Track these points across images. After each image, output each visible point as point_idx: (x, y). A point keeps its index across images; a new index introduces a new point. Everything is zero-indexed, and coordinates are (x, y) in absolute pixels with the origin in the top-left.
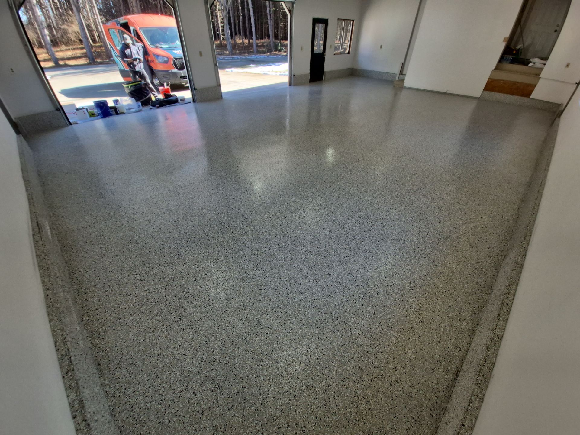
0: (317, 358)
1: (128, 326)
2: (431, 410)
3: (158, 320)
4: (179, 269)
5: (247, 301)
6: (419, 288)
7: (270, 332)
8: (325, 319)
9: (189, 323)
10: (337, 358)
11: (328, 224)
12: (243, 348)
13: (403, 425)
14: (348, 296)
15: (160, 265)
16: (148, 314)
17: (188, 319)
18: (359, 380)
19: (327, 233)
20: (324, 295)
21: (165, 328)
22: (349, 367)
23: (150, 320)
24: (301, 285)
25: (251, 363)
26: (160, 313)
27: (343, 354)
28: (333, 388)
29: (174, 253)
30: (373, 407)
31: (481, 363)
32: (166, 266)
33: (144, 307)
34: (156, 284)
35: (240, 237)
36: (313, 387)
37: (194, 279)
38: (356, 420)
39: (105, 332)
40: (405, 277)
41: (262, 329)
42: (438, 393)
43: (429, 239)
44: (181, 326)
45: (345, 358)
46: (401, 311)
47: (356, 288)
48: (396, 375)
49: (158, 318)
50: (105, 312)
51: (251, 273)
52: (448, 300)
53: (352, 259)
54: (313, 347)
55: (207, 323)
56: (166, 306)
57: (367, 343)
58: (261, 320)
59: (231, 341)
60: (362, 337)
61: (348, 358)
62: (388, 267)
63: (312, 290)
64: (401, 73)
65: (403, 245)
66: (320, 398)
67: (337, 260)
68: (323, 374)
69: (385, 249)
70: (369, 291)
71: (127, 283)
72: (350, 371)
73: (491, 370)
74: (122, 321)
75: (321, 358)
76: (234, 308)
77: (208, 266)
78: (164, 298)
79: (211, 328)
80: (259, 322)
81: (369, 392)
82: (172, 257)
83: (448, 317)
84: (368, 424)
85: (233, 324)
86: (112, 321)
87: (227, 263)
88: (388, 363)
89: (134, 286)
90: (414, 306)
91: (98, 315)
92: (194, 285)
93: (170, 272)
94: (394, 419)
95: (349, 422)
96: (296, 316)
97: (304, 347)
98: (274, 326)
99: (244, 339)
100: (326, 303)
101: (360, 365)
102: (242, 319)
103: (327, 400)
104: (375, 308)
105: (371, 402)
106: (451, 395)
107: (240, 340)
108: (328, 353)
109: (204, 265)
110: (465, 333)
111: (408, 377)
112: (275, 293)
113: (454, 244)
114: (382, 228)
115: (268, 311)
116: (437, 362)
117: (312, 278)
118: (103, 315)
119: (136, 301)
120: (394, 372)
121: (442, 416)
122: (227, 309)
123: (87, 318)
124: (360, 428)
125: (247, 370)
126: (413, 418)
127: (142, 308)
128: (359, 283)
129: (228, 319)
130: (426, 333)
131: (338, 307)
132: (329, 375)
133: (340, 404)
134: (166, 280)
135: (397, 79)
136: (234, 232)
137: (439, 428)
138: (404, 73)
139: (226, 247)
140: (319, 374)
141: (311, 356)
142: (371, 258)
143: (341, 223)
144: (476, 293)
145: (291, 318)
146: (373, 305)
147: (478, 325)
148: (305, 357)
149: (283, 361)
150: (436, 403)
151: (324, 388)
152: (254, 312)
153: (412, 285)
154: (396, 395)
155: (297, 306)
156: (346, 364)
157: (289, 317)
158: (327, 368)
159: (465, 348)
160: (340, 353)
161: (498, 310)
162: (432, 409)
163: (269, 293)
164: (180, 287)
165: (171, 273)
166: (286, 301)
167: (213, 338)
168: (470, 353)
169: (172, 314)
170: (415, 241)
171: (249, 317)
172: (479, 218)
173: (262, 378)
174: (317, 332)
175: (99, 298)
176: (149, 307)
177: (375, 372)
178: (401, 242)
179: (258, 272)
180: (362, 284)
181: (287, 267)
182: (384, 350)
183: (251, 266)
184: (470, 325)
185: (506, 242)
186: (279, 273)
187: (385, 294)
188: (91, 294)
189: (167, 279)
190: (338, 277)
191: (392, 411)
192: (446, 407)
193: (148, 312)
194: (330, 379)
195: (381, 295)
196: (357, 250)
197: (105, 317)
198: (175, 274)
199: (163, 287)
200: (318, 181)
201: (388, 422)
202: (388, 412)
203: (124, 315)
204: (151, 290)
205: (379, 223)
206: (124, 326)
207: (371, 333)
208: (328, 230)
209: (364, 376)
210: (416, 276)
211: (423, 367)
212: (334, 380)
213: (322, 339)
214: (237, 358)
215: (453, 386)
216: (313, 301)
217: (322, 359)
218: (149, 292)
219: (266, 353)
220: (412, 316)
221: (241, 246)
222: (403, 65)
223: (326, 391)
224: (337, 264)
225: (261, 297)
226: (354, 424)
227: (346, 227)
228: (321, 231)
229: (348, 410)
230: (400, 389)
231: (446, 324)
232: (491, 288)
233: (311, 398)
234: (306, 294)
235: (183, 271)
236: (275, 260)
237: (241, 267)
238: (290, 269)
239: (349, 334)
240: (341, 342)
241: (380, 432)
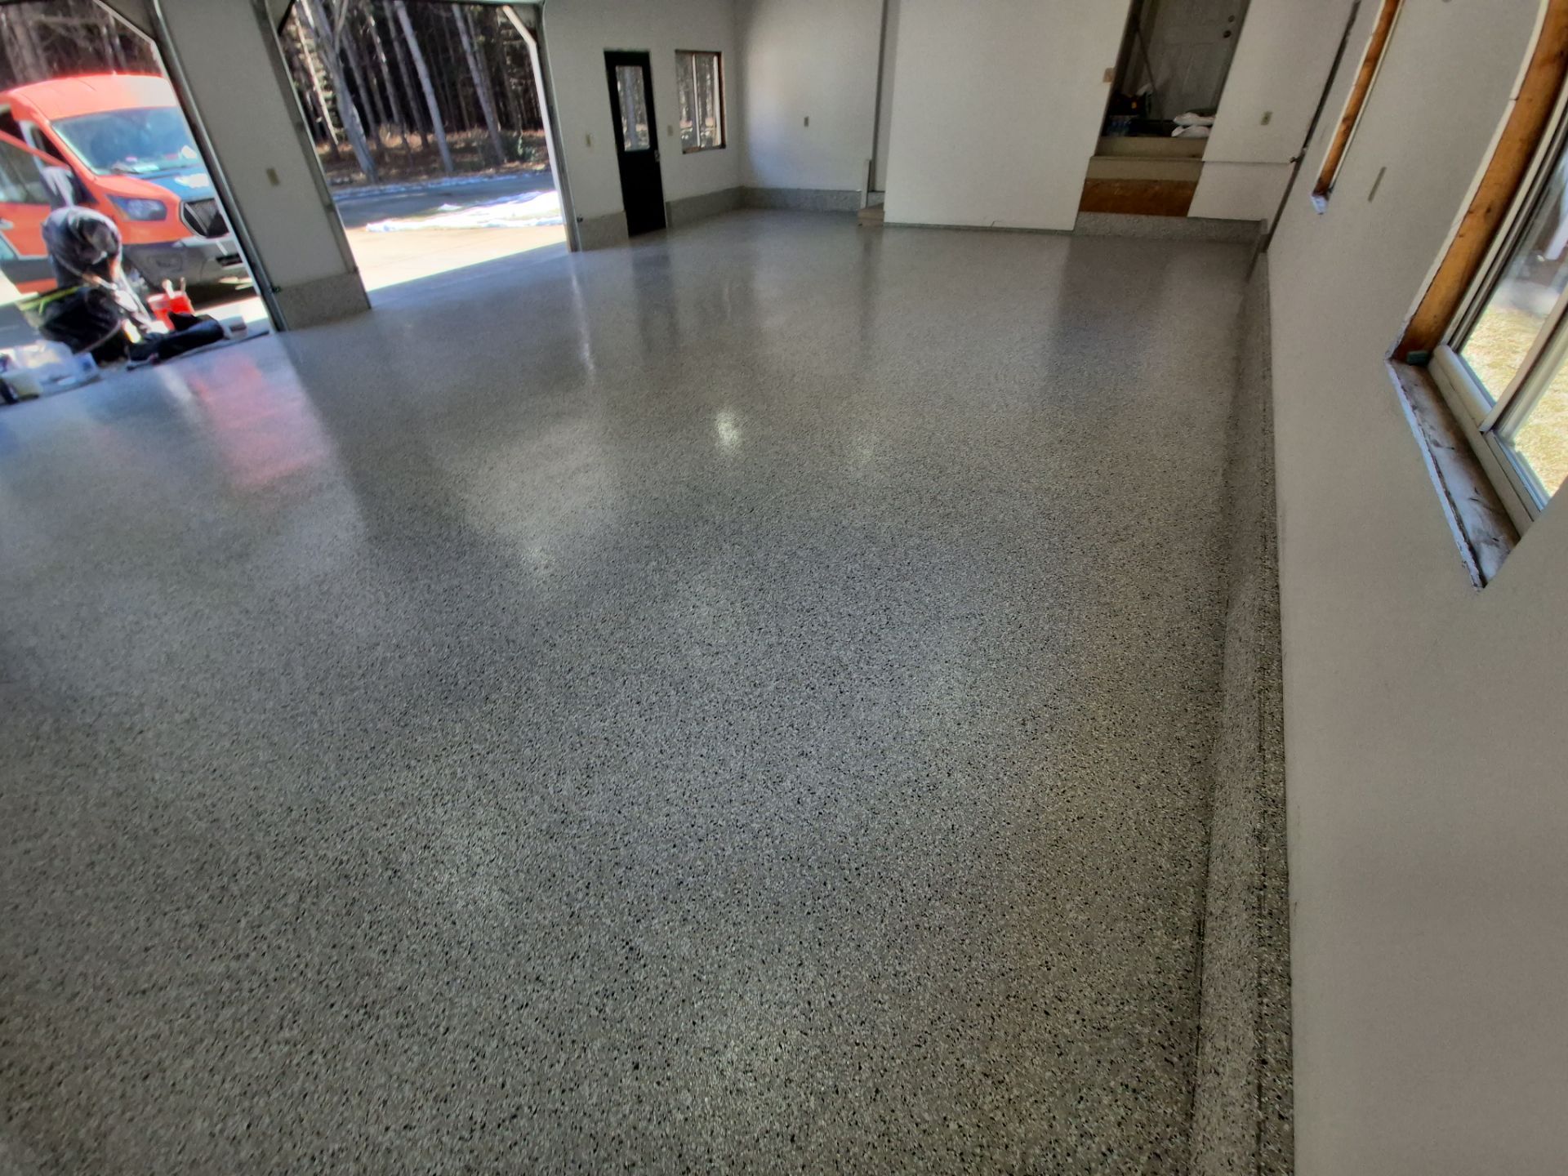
0: (830, 1003)
1: (182, 1092)
2: (1164, 1047)
3: (287, 1042)
4: (330, 855)
5: (580, 896)
6: (1049, 730)
7: (672, 971)
8: (825, 884)
9: (401, 1019)
10: (884, 986)
11: (769, 614)
12: (597, 1045)
13: (1107, 1115)
14: (872, 802)
15: (258, 857)
16: (246, 1033)
17: (394, 1006)
18: (960, 1029)
19: (774, 640)
20: (807, 815)
21: (321, 1060)
22: (924, 999)
23: (258, 1050)
24: (734, 803)
25: (636, 1084)
26: (290, 1015)
27: (898, 968)
28: (894, 1076)
29: (300, 806)
30: (1016, 1092)
31: (1257, 882)
32: (280, 854)
33: (227, 1012)
34: (256, 923)
35: (516, 706)
36: (837, 1092)
37: (390, 873)
38: (981, 1146)
39: (101, 1136)
40: (1007, 710)
41: (645, 966)
42: (1168, 995)
43: (1042, 599)
44: (375, 1037)
45: (907, 977)
46: (1018, 804)
47: (888, 773)
48: (1053, 983)
49: (286, 1034)
50: (86, 1068)
51: (574, 808)
52: (1128, 745)
53: (859, 697)
54: (810, 976)
55: (465, 1001)
56: (310, 986)
57: (953, 918)
58: (637, 941)
59: (556, 1033)
60: (938, 904)
61: (914, 976)
62: (957, 694)
63: (768, 810)
64: (871, 188)
65: (981, 629)
66: (867, 1119)
67: (818, 707)
68: (858, 1044)
69: (938, 650)
70: (924, 774)
71: (147, 950)
72: (930, 1010)
73: (1284, 895)
74: (153, 1082)
75: (839, 998)
76: (540, 927)
77: (428, 821)
78: (296, 961)
79: (481, 1014)
80: (631, 949)
81: (995, 1052)
82: (296, 822)
83: (1138, 787)
84: (1017, 1145)
85: (550, 979)
86: (118, 1094)
87: (491, 796)
88: (1023, 956)
89: (176, 951)
90: (1049, 782)
91: (60, 1083)
92: (392, 891)
93: (300, 870)
94: (1081, 1106)
95: (963, 1160)
96: (740, 896)
97: (785, 982)
98: (680, 946)
99: (597, 1013)
100: (818, 837)
101: (951, 985)
102: (575, 956)
103: (887, 1119)
104: (951, 814)
105: (1007, 1080)
106: (1200, 992)
107: (585, 1023)
108: (856, 977)
109: (414, 819)
110: (1190, 818)
111: (1083, 979)
112: (662, 846)
113: (1103, 600)
114: (916, 596)
115: (651, 907)
116: (1143, 914)
117: (760, 777)
118: (80, 1080)
119: (195, 999)
120: (1044, 975)
121: (1194, 1054)
122: (521, 937)
123: (26, 1105)
124: (998, 1166)
125: (626, 1109)
126: (1127, 1086)
127: (220, 1020)
128: (892, 756)
129: (530, 970)
130: (1096, 845)
131: (851, 839)
132: (875, 1039)
133: (926, 1116)
134: (290, 902)
135: (863, 204)
136: (494, 697)
137: (1199, 1091)
138: (878, 188)
139: (475, 746)
140: (847, 1049)
141: (809, 1003)
142: (907, 682)
143: (804, 604)
144: (1186, 710)
145: (728, 909)
146: (945, 808)
147: (1212, 789)
148: (795, 1012)
149: (733, 1043)
150: (1172, 1023)
151: (870, 1084)
152: (608, 922)
153: (1030, 726)
154: (1065, 1036)
155: (735, 869)
156: (912, 993)
157: (720, 907)
158: (863, 1023)
159: (1201, 856)
160: (890, 969)
161: (1254, 736)
162: (1166, 1044)
163: (643, 850)
164: (344, 912)
165: (303, 875)
166: (699, 863)
167: (494, 1044)
168: (1217, 866)
169: (335, 1008)
170: (1007, 611)
171: (599, 943)
172: (1145, 522)
173: (680, 1117)
174: (811, 927)
175: (51, 1027)
176: (245, 1008)
177: (995, 990)
178: (974, 621)
179: (595, 799)
180: (901, 758)
181: (679, 760)
182: (1002, 922)
183: (567, 786)
184: (1194, 793)
185: (1221, 567)
186: (660, 786)
187: (969, 769)
188: (19, 1020)
189: (292, 899)
190: (831, 755)
191: (1069, 1085)
192: (1199, 1028)
193: (245, 1024)
194: (880, 1050)
195: (960, 775)
196: (866, 668)
197: (88, 1084)
198: (318, 875)
199: (283, 928)
200: (714, 501)
201: (1066, 1120)
202: (1058, 1092)
203: (156, 1059)
204: (244, 947)
205: (907, 584)
206: (167, 1098)
207: (958, 887)
208: (773, 630)
209: (972, 1012)
210: (1033, 701)
211: (1115, 939)
212: (891, 1051)
213: (830, 944)
214: (587, 1082)
215: (1199, 966)
216: (777, 842)
217: (843, 1000)
218: (238, 957)
219: (676, 1035)
220: (1050, 809)
221: (523, 732)
222: (872, 166)
223: (877, 1091)
224: (822, 719)
225: (620, 872)
226: (978, 1159)
227: (821, 610)
228: (755, 638)
229: (953, 1126)
230: (1071, 1018)
231: (1138, 806)
232: (1217, 688)
233: (842, 1129)
234: (754, 825)
235: (345, 858)
236: (638, 750)
237: (537, 798)
238: (690, 765)
239: (900, 907)
240: (885, 935)
241: (1054, 1156)
